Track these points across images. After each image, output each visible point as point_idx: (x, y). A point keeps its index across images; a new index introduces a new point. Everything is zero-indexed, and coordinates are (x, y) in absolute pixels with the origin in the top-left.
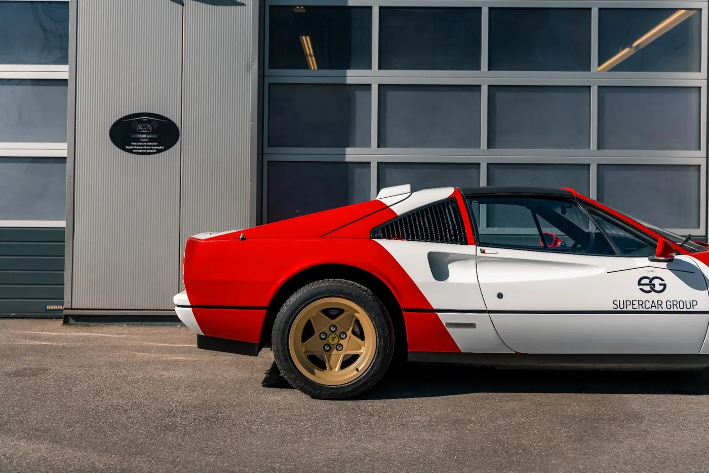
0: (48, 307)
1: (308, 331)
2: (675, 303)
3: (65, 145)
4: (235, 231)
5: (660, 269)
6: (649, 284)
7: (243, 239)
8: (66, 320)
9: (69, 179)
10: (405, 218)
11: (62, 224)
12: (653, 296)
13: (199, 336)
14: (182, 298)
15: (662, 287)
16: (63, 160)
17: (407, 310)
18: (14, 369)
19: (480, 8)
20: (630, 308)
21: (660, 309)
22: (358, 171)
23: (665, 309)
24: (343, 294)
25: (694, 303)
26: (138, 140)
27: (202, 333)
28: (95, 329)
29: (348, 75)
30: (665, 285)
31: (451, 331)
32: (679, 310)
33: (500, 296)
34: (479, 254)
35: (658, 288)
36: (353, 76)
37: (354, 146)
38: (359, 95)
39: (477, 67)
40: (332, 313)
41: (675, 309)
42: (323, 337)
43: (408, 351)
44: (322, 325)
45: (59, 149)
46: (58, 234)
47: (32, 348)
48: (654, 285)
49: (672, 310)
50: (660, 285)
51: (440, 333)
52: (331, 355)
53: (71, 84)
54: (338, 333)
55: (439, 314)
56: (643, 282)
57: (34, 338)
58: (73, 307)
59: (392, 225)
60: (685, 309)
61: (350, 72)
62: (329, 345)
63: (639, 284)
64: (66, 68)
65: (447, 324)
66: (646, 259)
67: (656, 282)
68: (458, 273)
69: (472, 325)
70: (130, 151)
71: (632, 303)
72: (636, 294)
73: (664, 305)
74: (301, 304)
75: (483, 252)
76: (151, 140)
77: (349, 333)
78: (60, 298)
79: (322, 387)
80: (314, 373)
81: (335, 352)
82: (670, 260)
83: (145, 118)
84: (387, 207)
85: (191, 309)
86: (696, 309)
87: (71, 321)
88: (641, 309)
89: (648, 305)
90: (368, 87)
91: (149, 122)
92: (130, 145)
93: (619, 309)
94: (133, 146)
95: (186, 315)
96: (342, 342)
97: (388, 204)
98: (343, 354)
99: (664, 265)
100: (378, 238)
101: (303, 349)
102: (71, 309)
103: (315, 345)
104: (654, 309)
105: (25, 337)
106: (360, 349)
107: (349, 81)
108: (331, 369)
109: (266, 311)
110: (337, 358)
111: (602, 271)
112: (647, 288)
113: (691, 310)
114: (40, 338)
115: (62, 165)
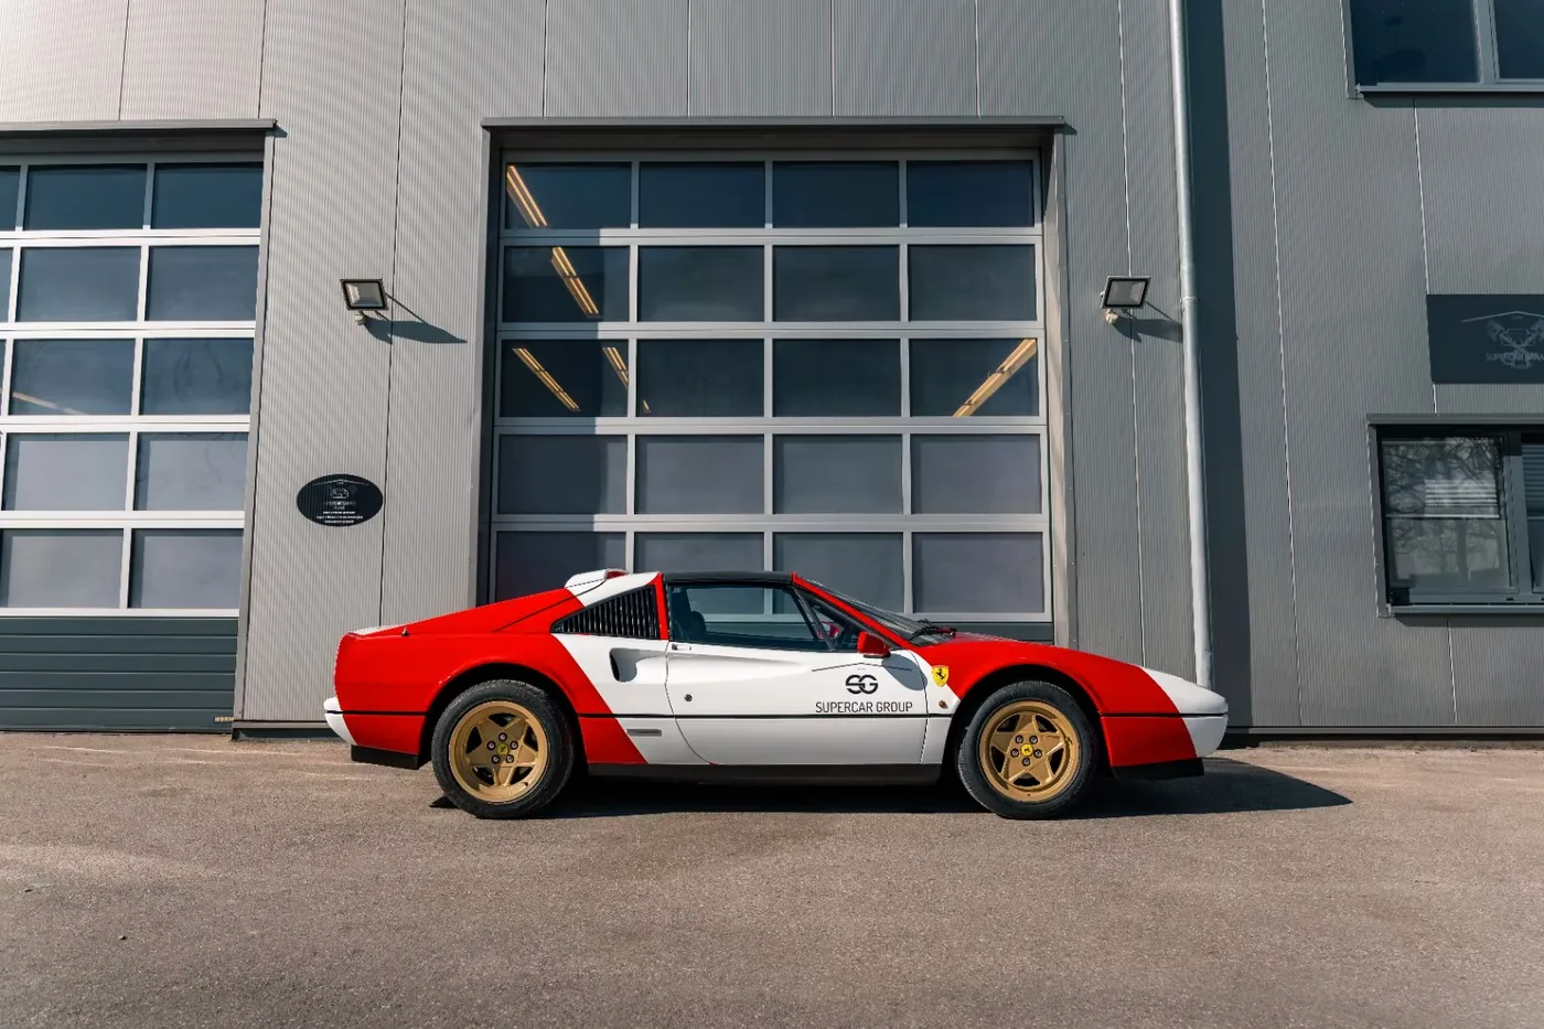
0: (217, 719)
1: (474, 740)
2: (887, 705)
3: (241, 514)
4: (397, 626)
5: (873, 666)
6: (858, 684)
7: (406, 634)
8: (235, 735)
9: (245, 556)
10: (592, 610)
11: (234, 613)
12: (862, 698)
13: (352, 746)
14: (333, 703)
15: (873, 687)
16: (238, 532)
17: (583, 715)
18: (151, 788)
19: (762, 340)
20: (835, 711)
21: (869, 712)
22: (610, 543)
23: (875, 712)
24: (510, 696)
25: (908, 705)
26: (331, 508)
27: (355, 744)
28: (269, 746)
29: (597, 424)
30: (876, 685)
31: (635, 740)
32: (891, 712)
33: (688, 698)
34: (670, 650)
35: (869, 688)
36: (604, 425)
37: (605, 512)
38: (612, 447)
39: (760, 413)
40: (500, 719)
41: (887, 712)
42: (491, 746)
43: (589, 762)
44: (490, 732)
45: (234, 518)
46: (229, 627)
47: (180, 767)
48: (864, 685)
49: (883, 712)
50: (871, 684)
51: (621, 740)
52: (499, 768)
53: (252, 438)
54: (508, 741)
55: (618, 719)
56: (851, 681)
57: (187, 756)
58: (245, 718)
59: (576, 617)
60: (898, 712)
61: (599, 421)
62: (498, 756)
63: (848, 684)
64: (246, 418)
65: (629, 731)
66: (862, 655)
67: (867, 681)
68: (646, 672)
69: (657, 732)
70: (321, 522)
71: (838, 705)
72: (842, 695)
73: (874, 708)
74: (464, 708)
75: (675, 648)
76: (348, 508)
77: (521, 742)
78: (228, 708)
79: (485, 804)
80: (477, 789)
81: (504, 764)
82: (887, 655)
83: (341, 481)
84: (574, 597)
85: (341, 715)
86: (911, 711)
87: (242, 736)
88: (848, 712)
89: (856, 707)
90: (624, 438)
91: (346, 486)
92: (322, 515)
93: (823, 713)
94: (325, 515)
95: (337, 722)
96: (513, 752)
97: (575, 593)
98: (514, 765)
99: (879, 661)
100: (559, 632)
101: (468, 760)
102: (243, 721)
103: (481, 755)
104: (862, 712)
105: (177, 755)
106: (533, 760)
107: (598, 431)
108: (500, 784)
109: (424, 717)
110: (507, 770)
111: (805, 669)
112: (856, 688)
113: (905, 712)
114: (195, 757)
115: (238, 538)
